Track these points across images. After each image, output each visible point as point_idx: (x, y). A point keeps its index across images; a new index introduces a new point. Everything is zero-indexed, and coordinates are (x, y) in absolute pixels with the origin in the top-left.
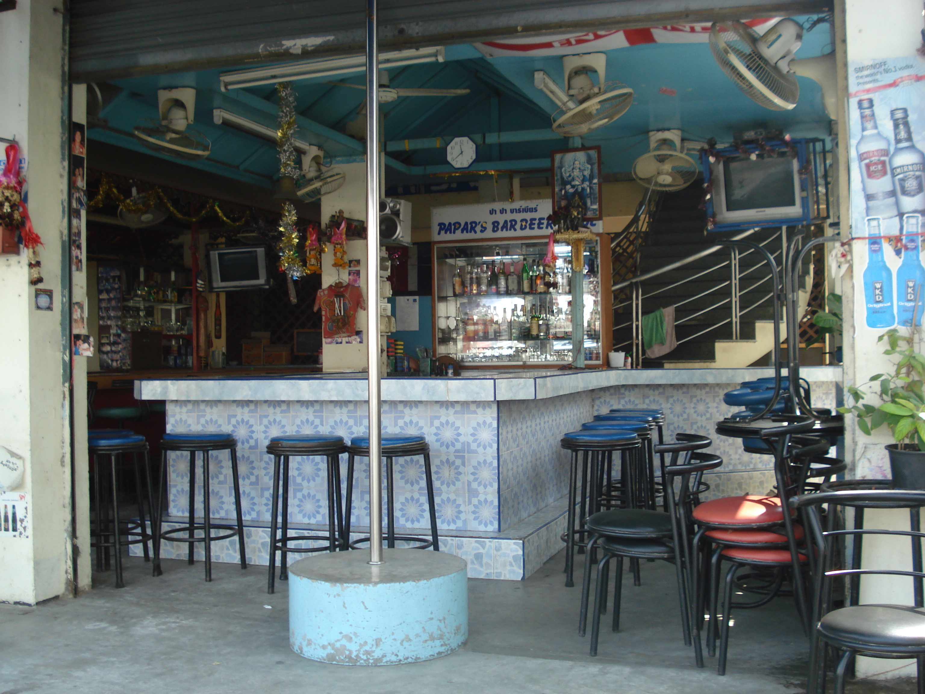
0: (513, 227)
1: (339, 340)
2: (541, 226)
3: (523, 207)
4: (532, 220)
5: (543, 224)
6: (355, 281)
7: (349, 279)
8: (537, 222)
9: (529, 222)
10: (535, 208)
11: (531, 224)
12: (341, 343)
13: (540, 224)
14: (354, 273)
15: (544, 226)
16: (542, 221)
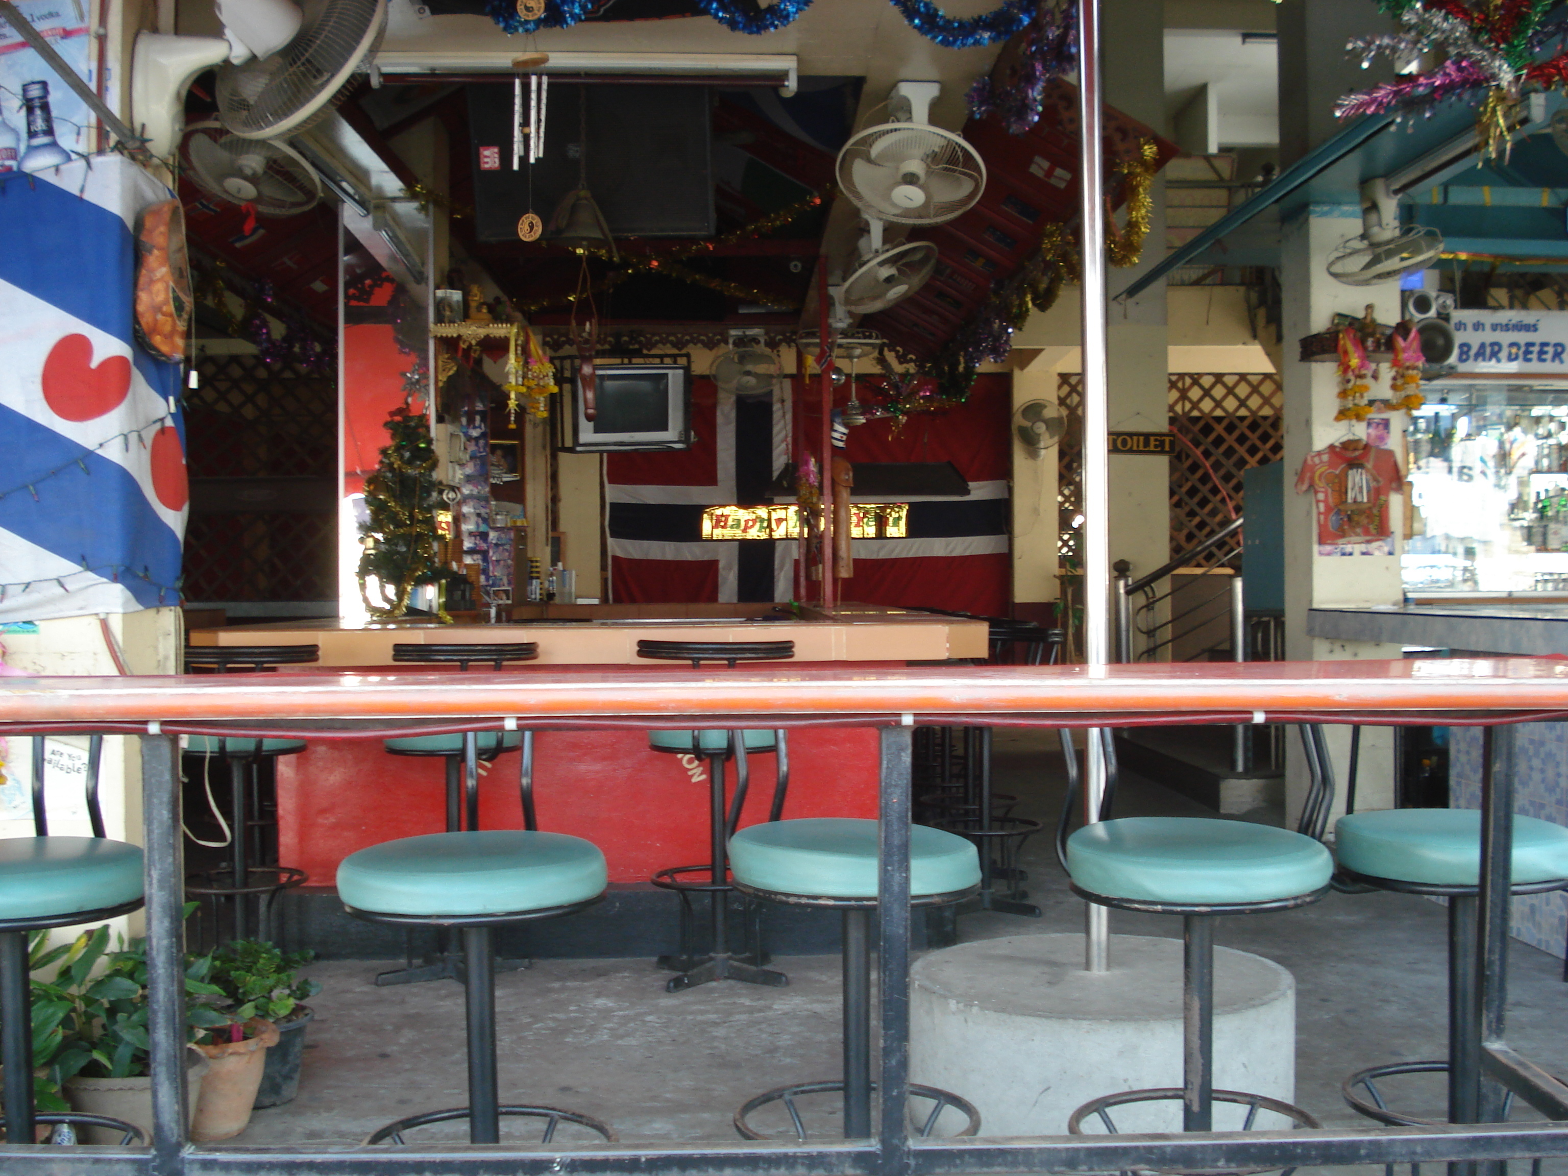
0: (1494, 355)
1: (1348, 548)
2: (1544, 357)
3: (1514, 322)
4: (1530, 345)
5: (1546, 353)
6: (1381, 438)
7: (1369, 435)
8: (1536, 349)
9: (1523, 349)
10: (1534, 326)
11: (1527, 352)
12: (1351, 554)
13: (1542, 353)
14: (1378, 424)
15: (1549, 356)
16: (1546, 349)
